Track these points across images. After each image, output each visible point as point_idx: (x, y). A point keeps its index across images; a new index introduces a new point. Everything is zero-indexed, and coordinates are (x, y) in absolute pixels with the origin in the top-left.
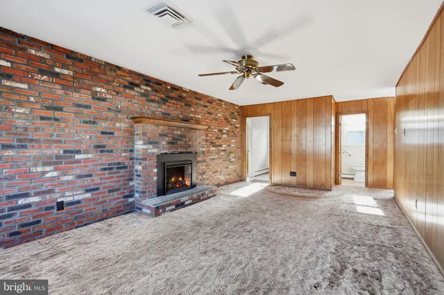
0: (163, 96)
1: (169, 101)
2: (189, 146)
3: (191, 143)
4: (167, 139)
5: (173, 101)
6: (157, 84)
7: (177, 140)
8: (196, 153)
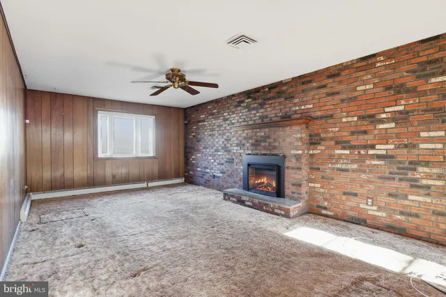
0: (260, 101)
1: (267, 103)
2: (275, 148)
3: (277, 144)
4: (250, 141)
5: (270, 102)
6: (256, 92)
7: (261, 141)
8: (284, 157)
